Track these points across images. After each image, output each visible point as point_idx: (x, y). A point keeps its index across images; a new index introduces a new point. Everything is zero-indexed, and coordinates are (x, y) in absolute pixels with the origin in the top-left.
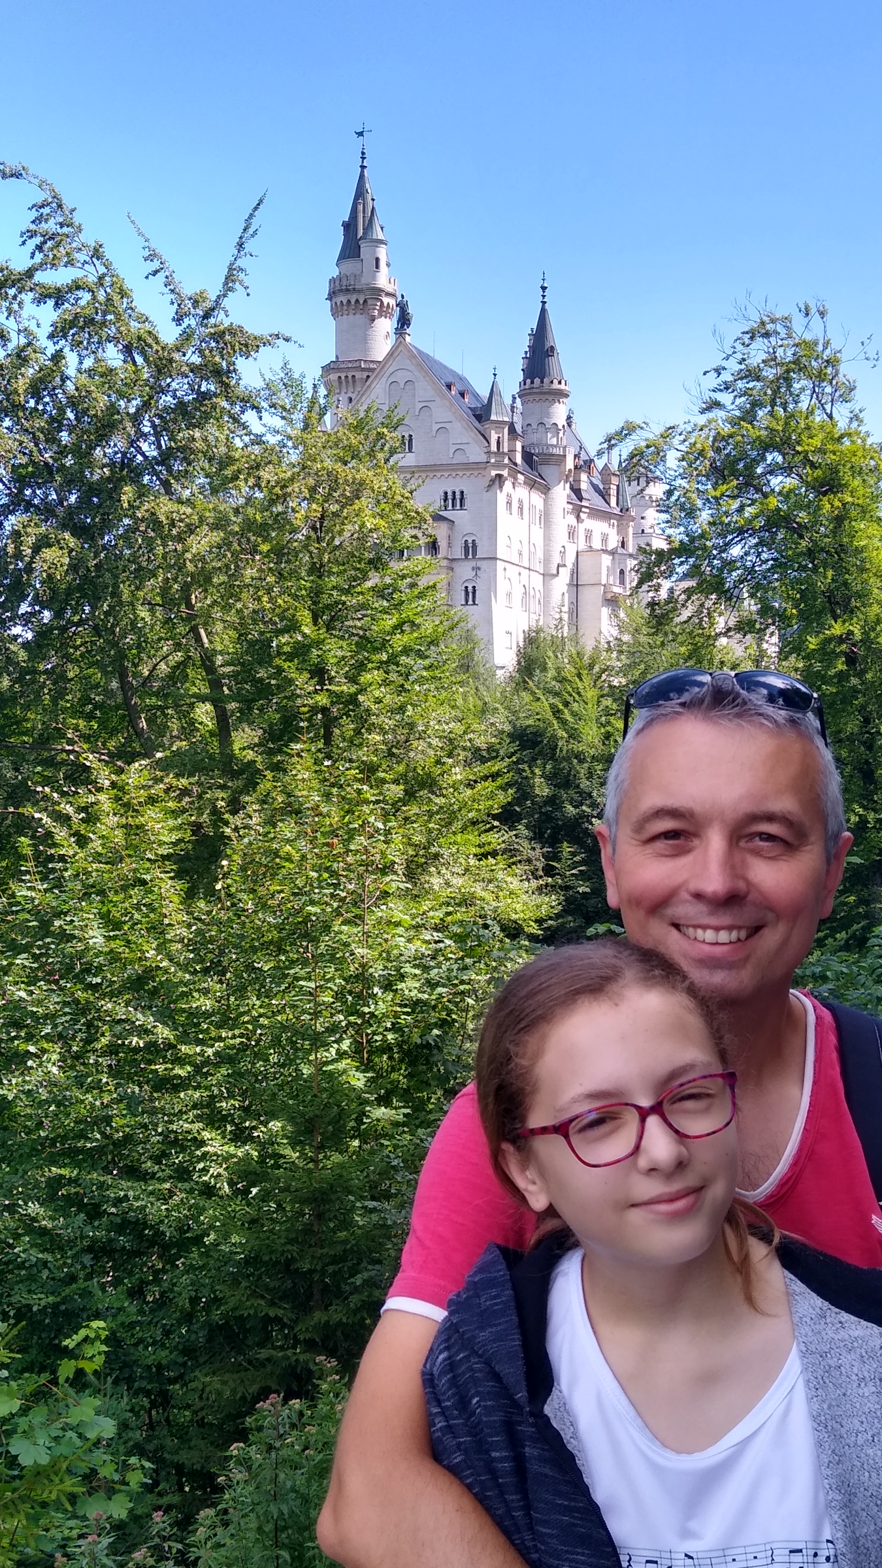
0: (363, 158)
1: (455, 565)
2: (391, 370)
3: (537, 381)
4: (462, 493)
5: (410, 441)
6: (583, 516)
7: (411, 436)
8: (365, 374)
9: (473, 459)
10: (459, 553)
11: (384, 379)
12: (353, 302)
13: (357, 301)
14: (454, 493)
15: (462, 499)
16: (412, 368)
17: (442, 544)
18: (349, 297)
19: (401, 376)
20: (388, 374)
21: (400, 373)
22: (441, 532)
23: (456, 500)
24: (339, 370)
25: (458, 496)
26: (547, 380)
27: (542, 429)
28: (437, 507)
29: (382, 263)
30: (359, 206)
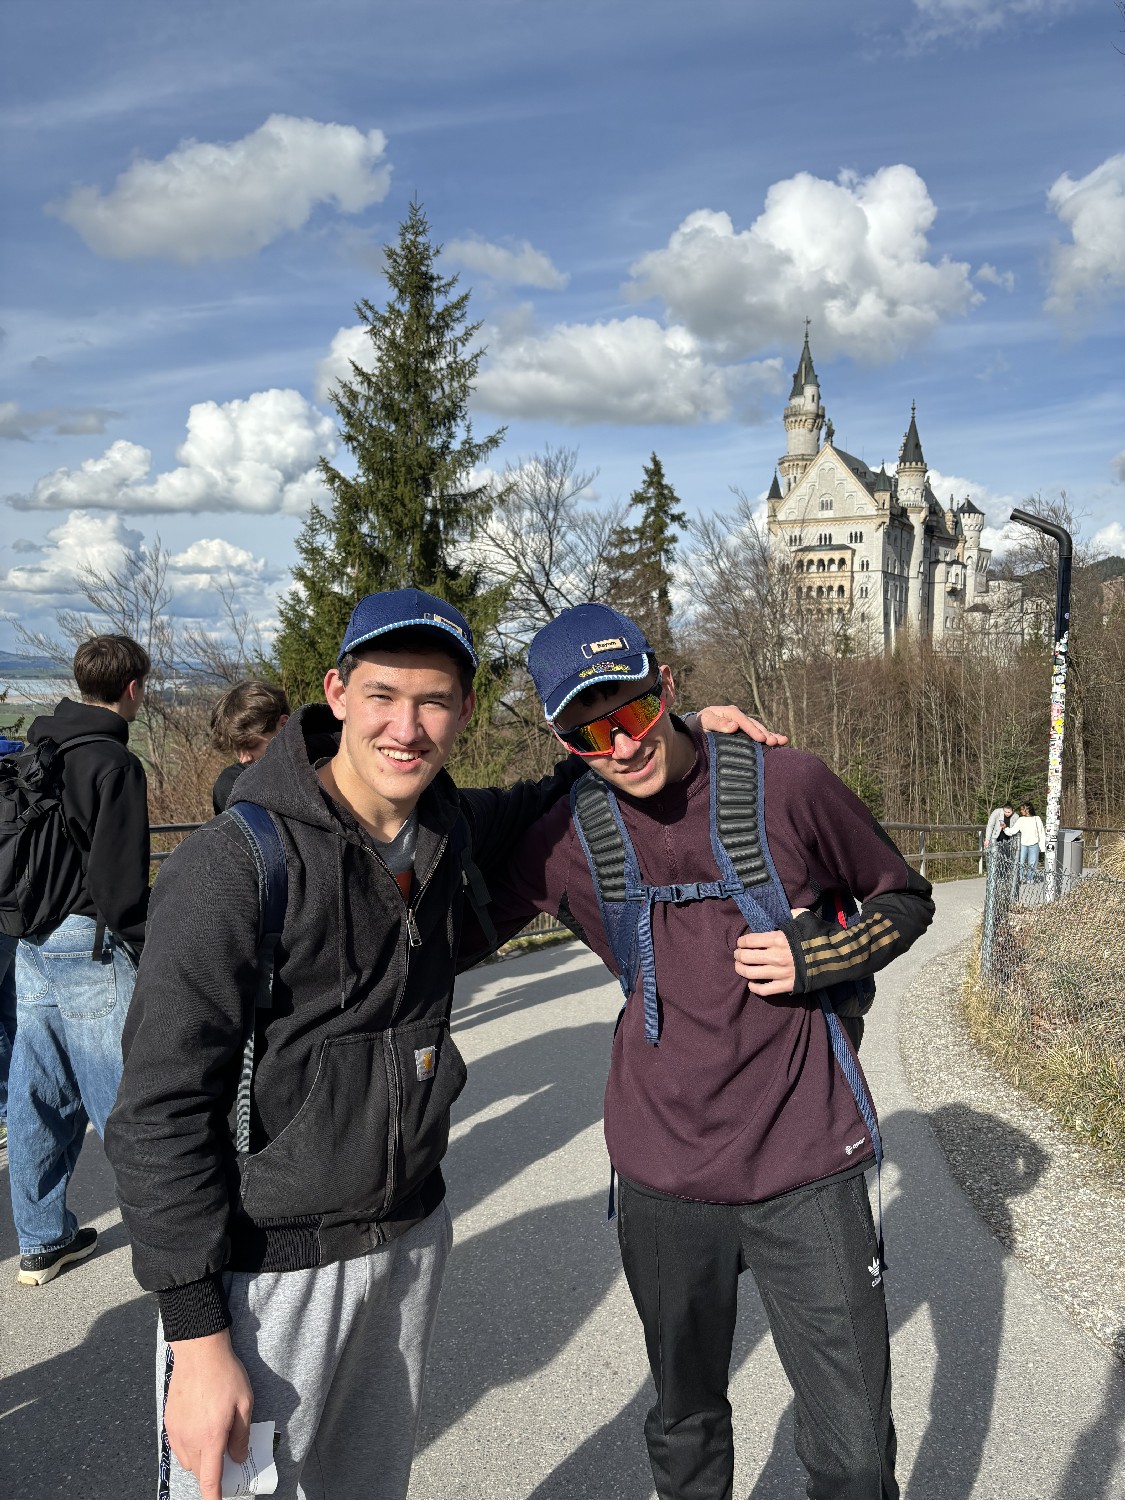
0: (807, 337)
1: (855, 575)
2: (821, 461)
3: (908, 464)
4: (861, 533)
5: (831, 503)
6: (934, 541)
7: (831, 500)
8: (805, 463)
9: (869, 513)
10: (857, 567)
11: (818, 466)
12: (798, 421)
13: (801, 420)
14: (856, 533)
16: (834, 461)
17: (848, 562)
18: (796, 418)
19: (827, 466)
21: (826, 464)
22: (847, 555)
23: (857, 537)
24: (789, 461)
25: (858, 535)
26: (914, 463)
27: (910, 492)
28: (846, 542)
29: (816, 398)
30: (803, 366)
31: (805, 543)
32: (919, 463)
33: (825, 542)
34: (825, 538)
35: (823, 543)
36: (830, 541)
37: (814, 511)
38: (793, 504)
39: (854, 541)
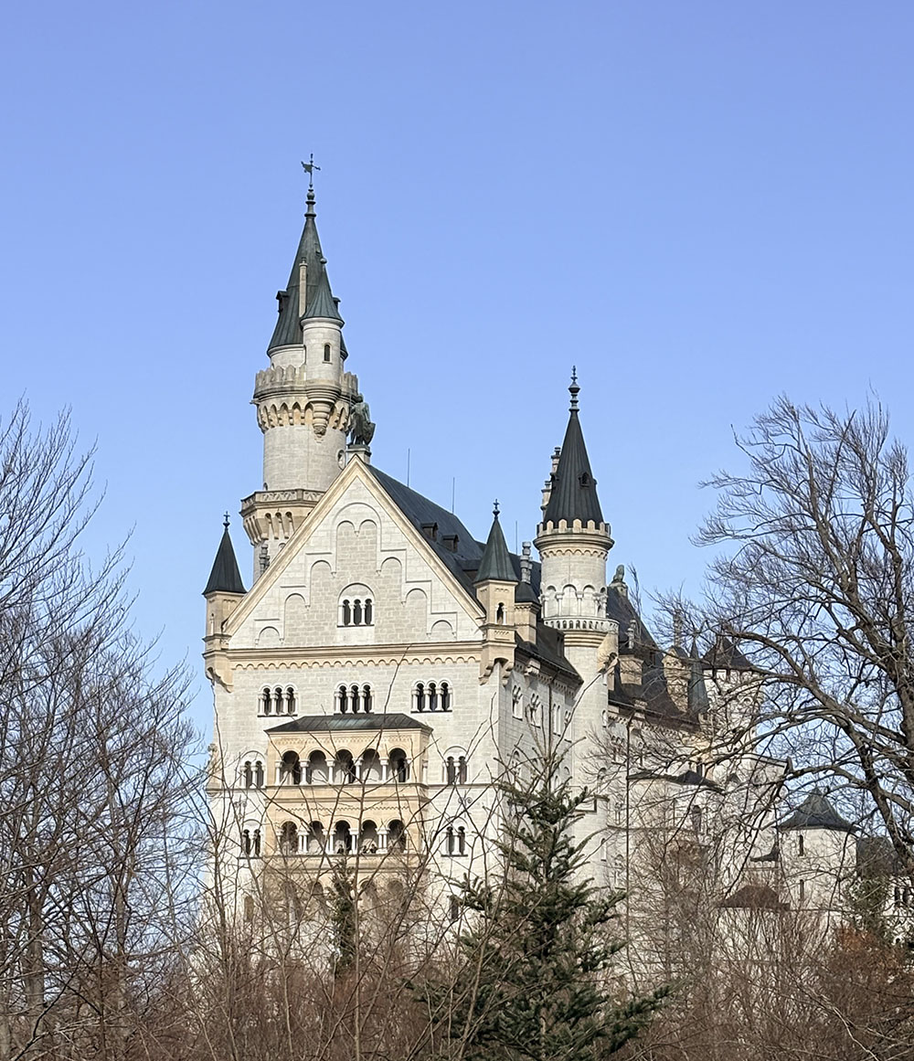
0: (311, 203)
1: (431, 794)
2: (340, 505)
3: (563, 523)
4: (445, 686)
5: (368, 608)
7: (368, 601)
8: (306, 511)
9: (462, 636)
10: (438, 776)
11: (330, 518)
12: (290, 407)
13: (296, 406)
14: (433, 686)
15: (445, 696)
16: (373, 503)
17: (414, 762)
18: (285, 399)
19: (356, 514)
20: (335, 511)
21: (353, 509)
22: (409, 742)
23: (436, 697)
24: (267, 505)
25: (439, 692)
26: (577, 523)
27: (569, 593)
28: (408, 707)
29: (334, 352)
30: (303, 272)
31: (300, 712)
32: (591, 523)
33: (355, 707)
34: (356, 699)
35: (350, 710)
36: (367, 707)
37: (326, 628)
38: (272, 608)
39: (427, 708)
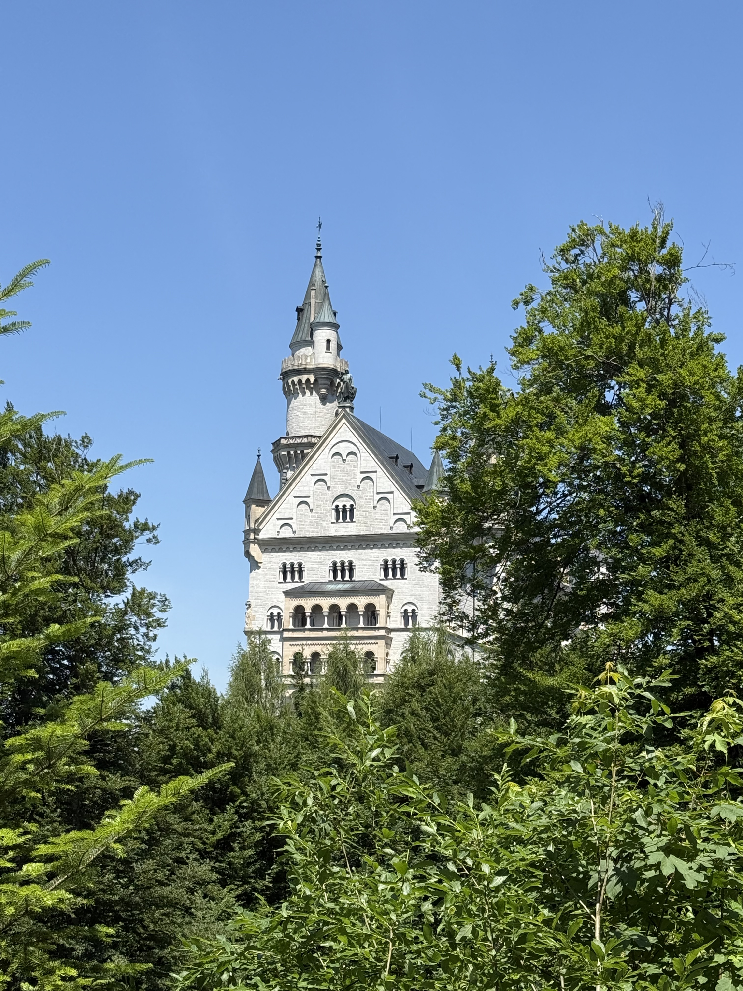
1: (392, 635)
2: (333, 443)
4: (402, 562)
5: (351, 510)
7: (351, 506)
9: (414, 528)
10: (398, 622)
11: (325, 452)
12: (304, 382)
13: (308, 381)
14: (394, 562)
15: (403, 569)
16: (353, 442)
17: (381, 613)
18: (300, 377)
19: (344, 449)
20: (330, 446)
21: (342, 445)
22: (379, 601)
23: (396, 569)
24: (288, 445)
25: (399, 566)
28: (377, 576)
29: (333, 345)
30: (313, 293)
31: (307, 579)
33: (343, 576)
34: (343, 570)
35: (339, 578)
36: (351, 576)
37: (324, 524)
38: (288, 510)
39: (390, 576)
